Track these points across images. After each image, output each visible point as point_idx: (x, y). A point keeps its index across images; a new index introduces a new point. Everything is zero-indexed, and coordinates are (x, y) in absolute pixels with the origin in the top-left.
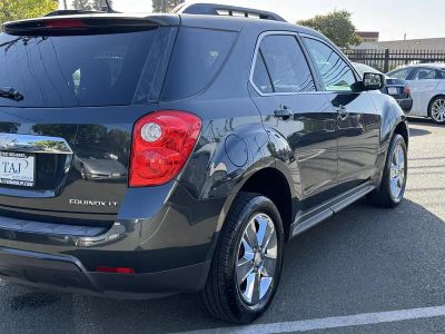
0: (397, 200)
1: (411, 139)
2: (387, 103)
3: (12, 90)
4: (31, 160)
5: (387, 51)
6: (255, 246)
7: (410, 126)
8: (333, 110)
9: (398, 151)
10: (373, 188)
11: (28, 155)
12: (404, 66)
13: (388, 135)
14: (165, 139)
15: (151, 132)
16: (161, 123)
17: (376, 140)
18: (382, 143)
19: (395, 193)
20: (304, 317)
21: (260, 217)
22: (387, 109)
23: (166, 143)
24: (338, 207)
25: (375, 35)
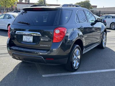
0: (104, 47)
1: (107, 33)
2: (102, 25)
3: (28, 23)
4: (32, 37)
5: (100, 11)
6: (76, 55)
7: (107, 30)
8: (91, 27)
9: (104, 36)
10: (99, 44)
11: (31, 36)
12: (104, 15)
13: (102, 32)
14: (60, 33)
15: (57, 32)
16: (60, 30)
17: (100, 33)
18: (101, 34)
19: (104, 45)
20: (86, 71)
21: (77, 49)
22: (102, 26)
23: (60, 34)
24: (92, 48)
25: (96, 6)
